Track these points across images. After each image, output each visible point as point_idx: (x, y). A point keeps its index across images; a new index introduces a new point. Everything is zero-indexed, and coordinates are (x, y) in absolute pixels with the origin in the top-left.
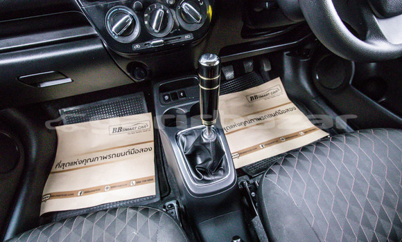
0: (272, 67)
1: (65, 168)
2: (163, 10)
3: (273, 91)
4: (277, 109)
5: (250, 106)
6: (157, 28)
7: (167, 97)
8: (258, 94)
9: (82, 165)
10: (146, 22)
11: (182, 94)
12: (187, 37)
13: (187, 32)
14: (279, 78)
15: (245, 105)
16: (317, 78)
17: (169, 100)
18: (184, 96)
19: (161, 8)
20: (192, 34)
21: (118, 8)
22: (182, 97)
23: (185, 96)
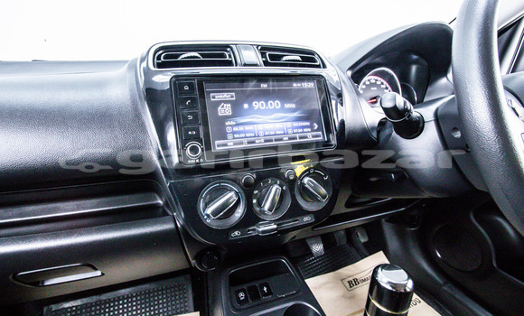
0: (369, 237)
2: (279, 185)
5: (350, 298)
6: (270, 210)
7: (242, 295)
8: (358, 277)
10: (255, 201)
11: (265, 289)
12: (307, 219)
13: (307, 213)
14: (381, 252)
15: (344, 296)
16: (439, 255)
17: (246, 300)
18: (270, 292)
19: (276, 183)
20: (312, 215)
21: (219, 183)
22: (266, 295)
23: (272, 294)
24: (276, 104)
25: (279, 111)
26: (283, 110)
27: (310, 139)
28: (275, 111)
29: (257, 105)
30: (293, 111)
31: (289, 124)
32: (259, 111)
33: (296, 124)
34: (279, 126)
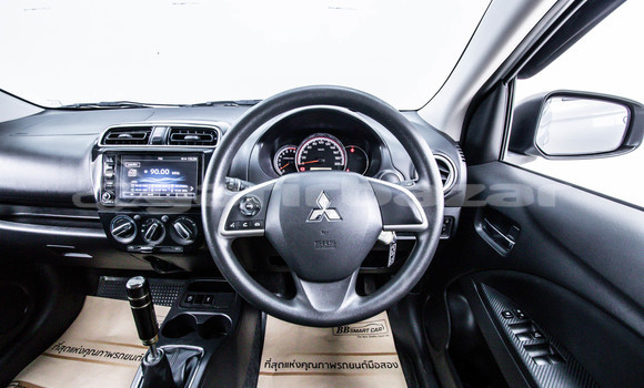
1: (62, 354)
2: (158, 224)
3: (375, 327)
4: (368, 358)
5: (331, 341)
7: (190, 298)
8: (351, 327)
9: (81, 356)
10: (143, 231)
11: (208, 299)
12: (178, 249)
15: (325, 338)
17: (191, 302)
19: (156, 222)
20: (182, 248)
21: (123, 216)
22: (207, 303)
23: (211, 303)
24: (166, 171)
25: (167, 176)
26: (171, 176)
27: (186, 196)
28: (165, 176)
29: (153, 171)
30: (177, 176)
31: (172, 186)
32: (154, 176)
33: (177, 186)
34: (166, 186)
